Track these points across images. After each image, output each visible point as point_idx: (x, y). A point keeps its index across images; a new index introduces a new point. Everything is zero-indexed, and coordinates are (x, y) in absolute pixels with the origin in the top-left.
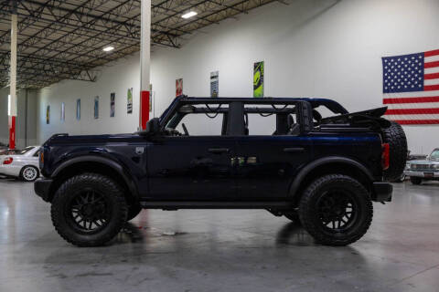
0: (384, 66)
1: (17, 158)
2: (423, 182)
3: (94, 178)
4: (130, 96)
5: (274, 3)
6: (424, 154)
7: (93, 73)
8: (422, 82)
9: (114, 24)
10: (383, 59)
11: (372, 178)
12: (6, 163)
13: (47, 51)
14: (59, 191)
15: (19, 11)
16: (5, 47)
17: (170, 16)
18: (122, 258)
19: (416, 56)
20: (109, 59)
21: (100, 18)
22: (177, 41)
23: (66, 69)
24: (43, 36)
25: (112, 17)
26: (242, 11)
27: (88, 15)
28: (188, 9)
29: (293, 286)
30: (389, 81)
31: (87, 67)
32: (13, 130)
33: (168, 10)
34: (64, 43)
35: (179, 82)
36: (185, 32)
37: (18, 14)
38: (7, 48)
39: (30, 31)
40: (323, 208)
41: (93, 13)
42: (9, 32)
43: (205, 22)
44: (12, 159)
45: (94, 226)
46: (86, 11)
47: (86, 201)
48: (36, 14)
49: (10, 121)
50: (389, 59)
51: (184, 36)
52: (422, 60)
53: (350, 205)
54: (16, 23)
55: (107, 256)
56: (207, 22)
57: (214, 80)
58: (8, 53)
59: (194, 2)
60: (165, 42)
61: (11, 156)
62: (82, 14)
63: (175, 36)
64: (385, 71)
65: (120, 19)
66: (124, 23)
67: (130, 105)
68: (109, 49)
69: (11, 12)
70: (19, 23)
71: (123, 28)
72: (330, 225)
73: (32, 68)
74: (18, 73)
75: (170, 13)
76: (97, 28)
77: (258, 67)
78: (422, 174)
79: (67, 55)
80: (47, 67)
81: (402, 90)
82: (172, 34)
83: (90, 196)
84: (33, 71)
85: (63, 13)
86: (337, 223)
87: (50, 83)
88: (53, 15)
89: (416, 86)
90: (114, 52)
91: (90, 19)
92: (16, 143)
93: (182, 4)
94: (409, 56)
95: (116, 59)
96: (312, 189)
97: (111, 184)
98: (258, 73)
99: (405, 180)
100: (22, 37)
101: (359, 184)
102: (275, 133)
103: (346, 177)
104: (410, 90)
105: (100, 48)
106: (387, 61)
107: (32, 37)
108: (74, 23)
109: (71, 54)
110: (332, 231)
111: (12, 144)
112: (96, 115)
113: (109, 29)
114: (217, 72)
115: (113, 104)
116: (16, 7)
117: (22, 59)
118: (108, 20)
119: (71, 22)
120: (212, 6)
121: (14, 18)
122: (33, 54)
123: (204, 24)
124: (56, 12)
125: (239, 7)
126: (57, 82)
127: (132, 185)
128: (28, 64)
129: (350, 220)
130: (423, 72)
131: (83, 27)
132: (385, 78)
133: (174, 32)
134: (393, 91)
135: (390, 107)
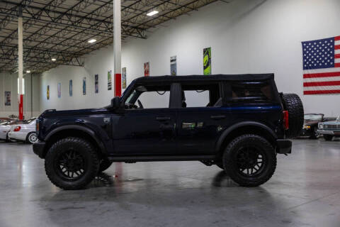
0: (303, 49)
1: (24, 127)
2: (334, 138)
3: (75, 141)
4: (109, 77)
5: (217, 2)
6: (334, 116)
7: (81, 60)
8: (333, 60)
9: (96, 22)
10: (303, 43)
11: (276, 137)
12: (16, 130)
13: (45, 44)
14: (50, 150)
15: (24, 14)
16: (14, 42)
17: (138, 15)
18: (94, 198)
19: (328, 40)
20: (93, 48)
21: (85, 17)
22: (144, 33)
23: (61, 57)
24: (42, 33)
25: (94, 17)
26: (193, 9)
27: (76, 16)
28: (152, 9)
29: (210, 214)
30: (308, 60)
31: (77, 55)
32: (21, 105)
33: (136, 10)
34: (58, 37)
35: (146, 65)
36: (150, 27)
37: (23, 17)
38: (16, 43)
39: (33, 29)
40: (240, 159)
41: (80, 14)
42: (17, 30)
43: (165, 18)
44: (20, 127)
45: (75, 175)
46: (74, 13)
47: (69, 157)
48: (36, 17)
49: (19, 98)
50: (307, 43)
51: (150, 29)
52: (333, 44)
53: (260, 156)
54: (22, 24)
55: (83, 196)
56: (167, 18)
57: (173, 63)
58: (16, 46)
59: (155, 4)
60: (136, 35)
61: (19, 125)
62: (71, 15)
63: (143, 29)
64: (304, 52)
65: (100, 18)
66: (103, 21)
67: (109, 84)
68: (92, 41)
69: (18, 16)
70: (24, 24)
71: (103, 25)
72: (245, 171)
73: (35, 57)
74: (25, 61)
75: (138, 12)
76: (83, 25)
77: (207, 52)
78: (332, 132)
79: (61, 46)
80: (47, 56)
81: (318, 67)
82: (140, 28)
83: (73, 153)
84: (36, 60)
85: (57, 15)
86: (250, 170)
87: (50, 68)
88: (49, 16)
89: (329, 63)
90: (97, 43)
91: (77, 19)
92: (24, 115)
93: (147, 5)
94: (323, 41)
95: (98, 48)
96: (232, 145)
97: (87, 145)
98: (207, 56)
99: (320, 137)
100: (27, 34)
101: (266, 141)
102: (208, 105)
103: (257, 136)
104: (324, 67)
105: (86, 40)
106: (305, 45)
107: (34, 34)
108: (66, 22)
109: (64, 45)
110: (247, 175)
111: (21, 116)
112: (84, 92)
113: (92, 26)
114: (176, 57)
115: (96, 83)
116: (21, 12)
117: (28, 50)
118: (91, 19)
119: (63, 22)
120: (170, 6)
121: (20, 20)
122: (36, 46)
123: (164, 19)
124: (52, 14)
125: (191, 5)
126: (55, 67)
127: (101, 145)
128: (32, 54)
129: (260, 168)
130: (333, 52)
131: (72, 25)
132: (304, 58)
133: (142, 26)
134: (310, 68)
135: (309, 80)
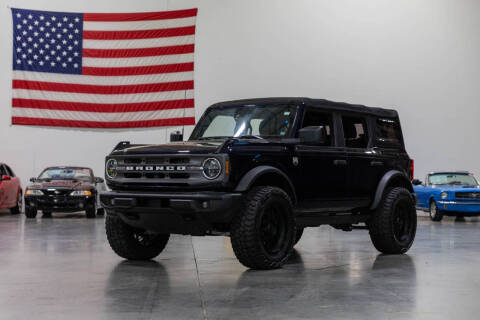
0: (15, 24)
10: (15, 11)
19: (71, 16)
30: (24, 50)
50: (24, 12)
52: (79, 26)
64: (16, 32)
81: (46, 69)
89: (70, 65)
94: (59, 15)
104: (59, 70)
106: (20, 16)
132: (16, 44)
134: (30, 69)
135: (25, 94)
